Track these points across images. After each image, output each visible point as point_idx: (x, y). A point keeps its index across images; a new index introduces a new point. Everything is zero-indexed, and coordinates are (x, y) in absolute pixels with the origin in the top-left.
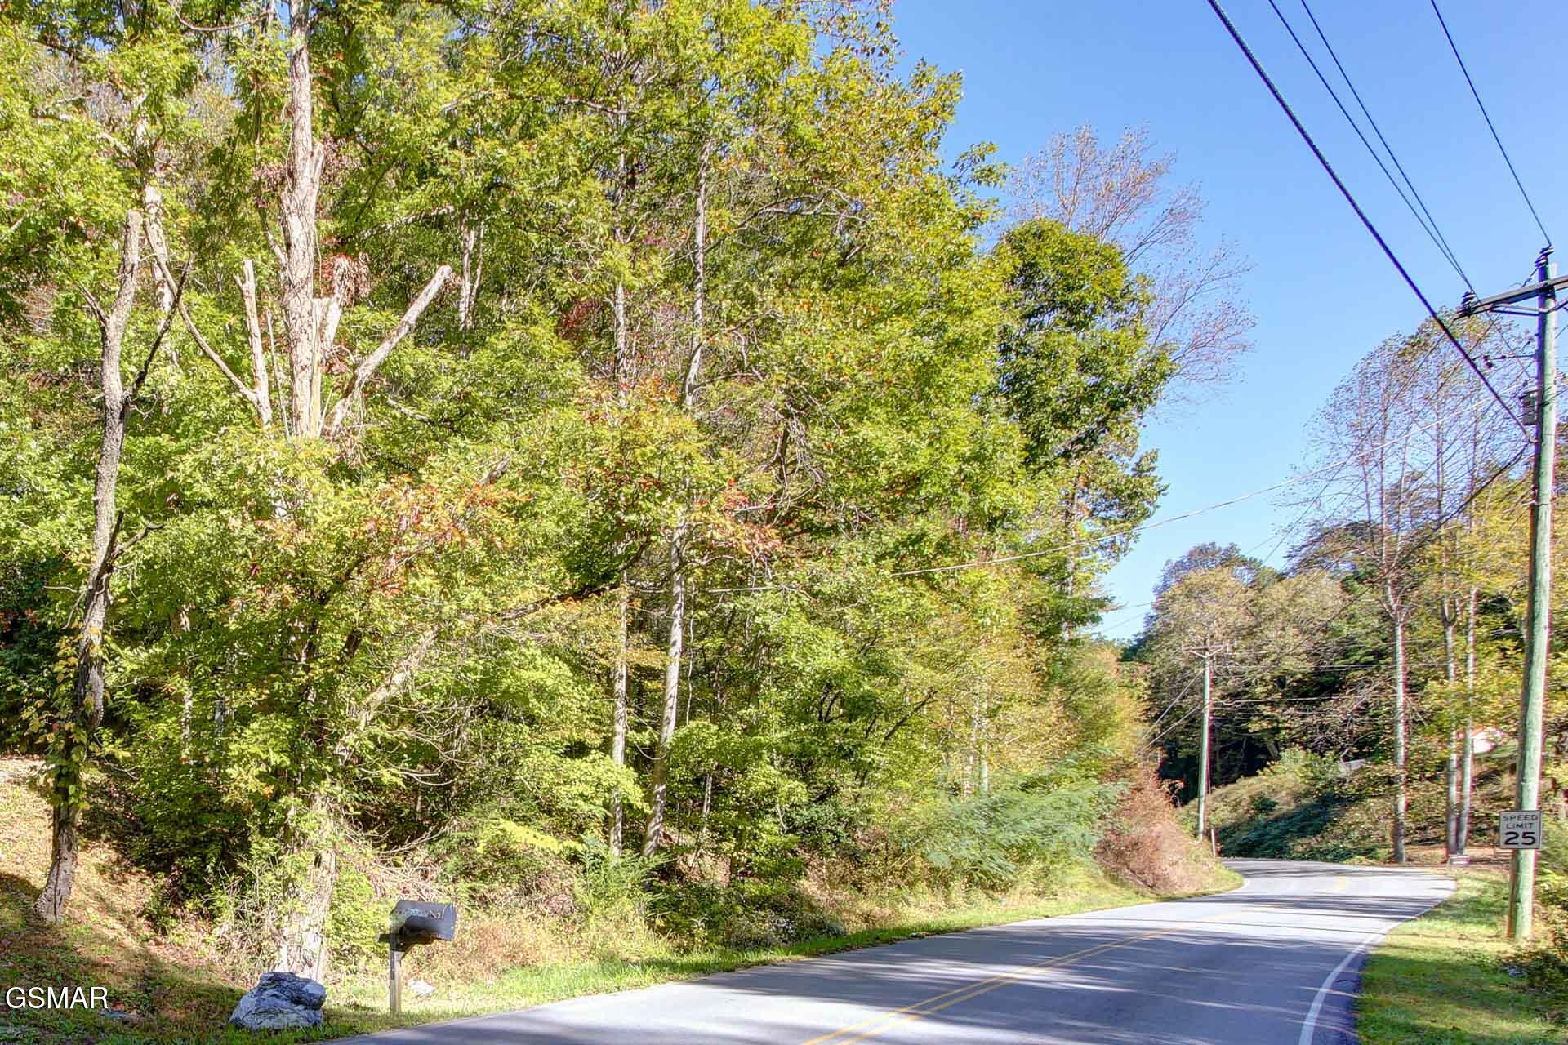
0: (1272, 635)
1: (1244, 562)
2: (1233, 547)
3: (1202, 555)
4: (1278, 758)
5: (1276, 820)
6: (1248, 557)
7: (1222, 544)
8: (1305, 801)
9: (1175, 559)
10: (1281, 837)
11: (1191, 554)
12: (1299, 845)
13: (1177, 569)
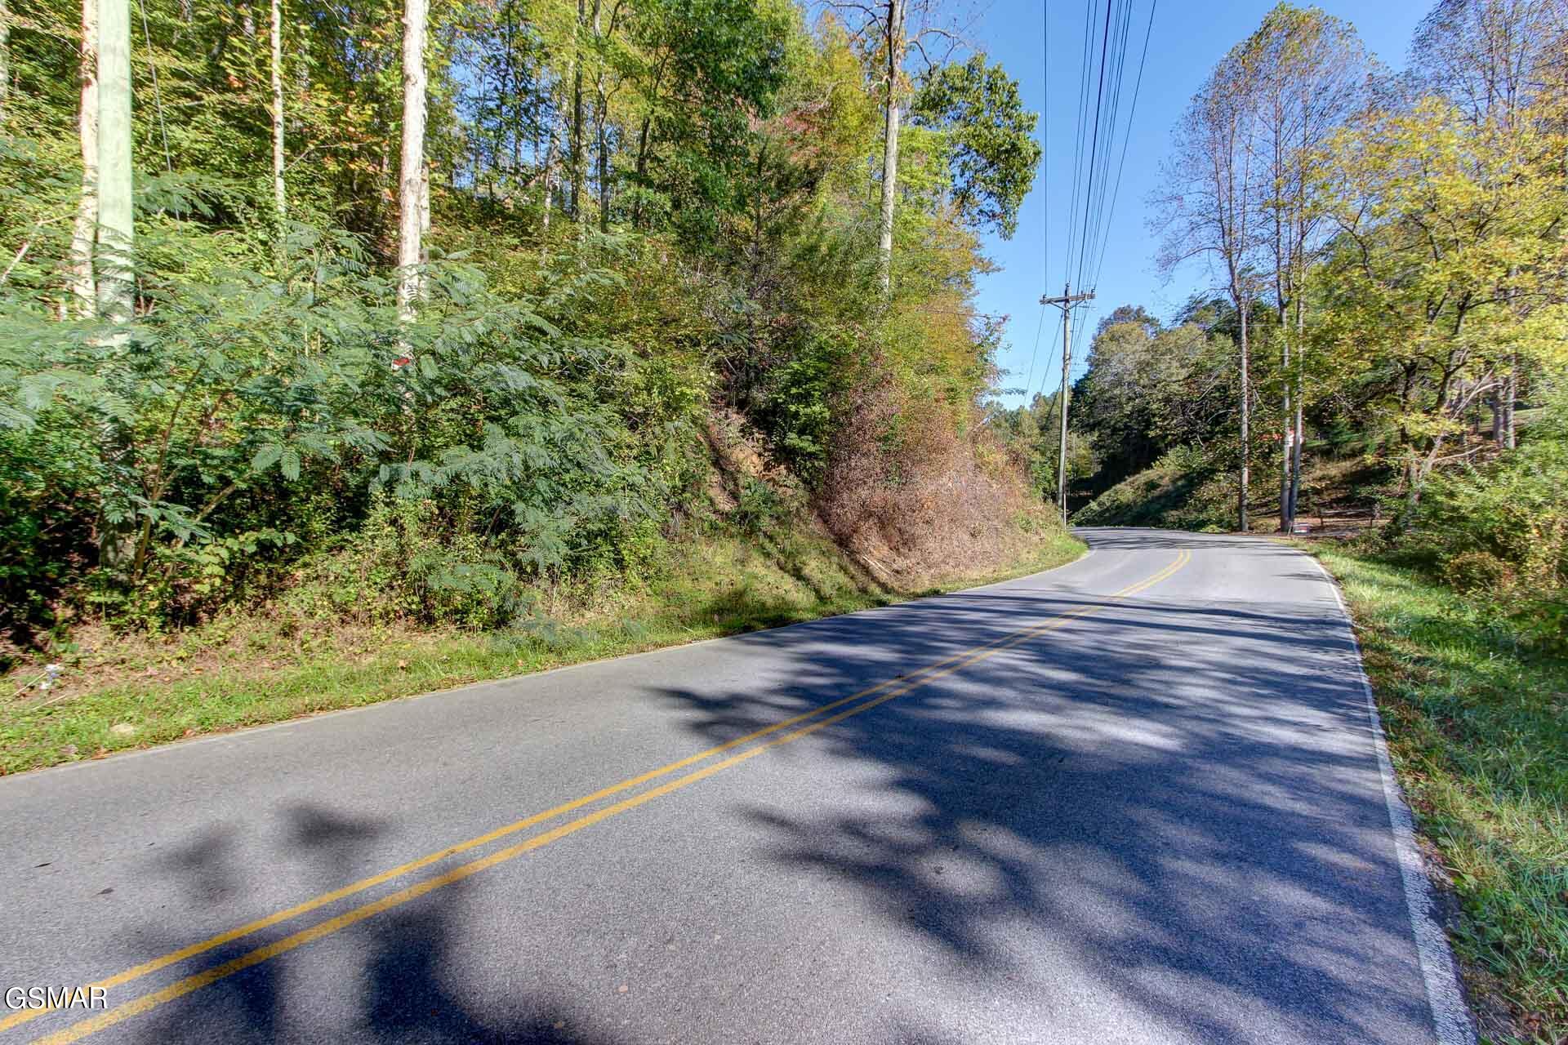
0: (1163, 367)
1: (1147, 320)
2: (1140, 309)
3: (1123, 314)
4: (1166, 455)
5: (1159, 497)
6: (1150, 316)
7: (1135, 307)
8: (1180, 483)
9: (1107, 317)
10: (1159, 511)
11: (1115, 313)
12: (1173, 515)
13: (1105, 324)
